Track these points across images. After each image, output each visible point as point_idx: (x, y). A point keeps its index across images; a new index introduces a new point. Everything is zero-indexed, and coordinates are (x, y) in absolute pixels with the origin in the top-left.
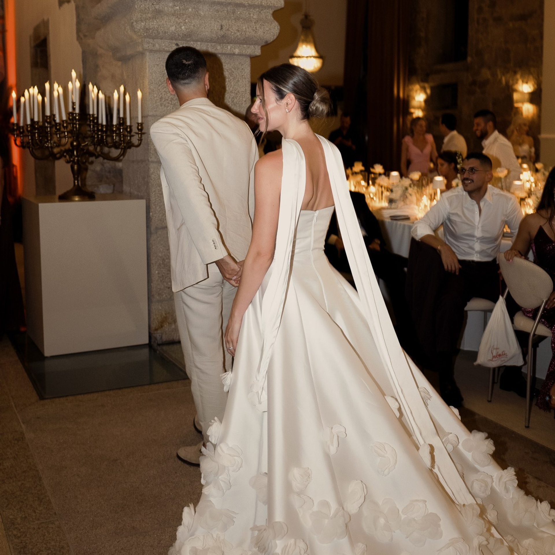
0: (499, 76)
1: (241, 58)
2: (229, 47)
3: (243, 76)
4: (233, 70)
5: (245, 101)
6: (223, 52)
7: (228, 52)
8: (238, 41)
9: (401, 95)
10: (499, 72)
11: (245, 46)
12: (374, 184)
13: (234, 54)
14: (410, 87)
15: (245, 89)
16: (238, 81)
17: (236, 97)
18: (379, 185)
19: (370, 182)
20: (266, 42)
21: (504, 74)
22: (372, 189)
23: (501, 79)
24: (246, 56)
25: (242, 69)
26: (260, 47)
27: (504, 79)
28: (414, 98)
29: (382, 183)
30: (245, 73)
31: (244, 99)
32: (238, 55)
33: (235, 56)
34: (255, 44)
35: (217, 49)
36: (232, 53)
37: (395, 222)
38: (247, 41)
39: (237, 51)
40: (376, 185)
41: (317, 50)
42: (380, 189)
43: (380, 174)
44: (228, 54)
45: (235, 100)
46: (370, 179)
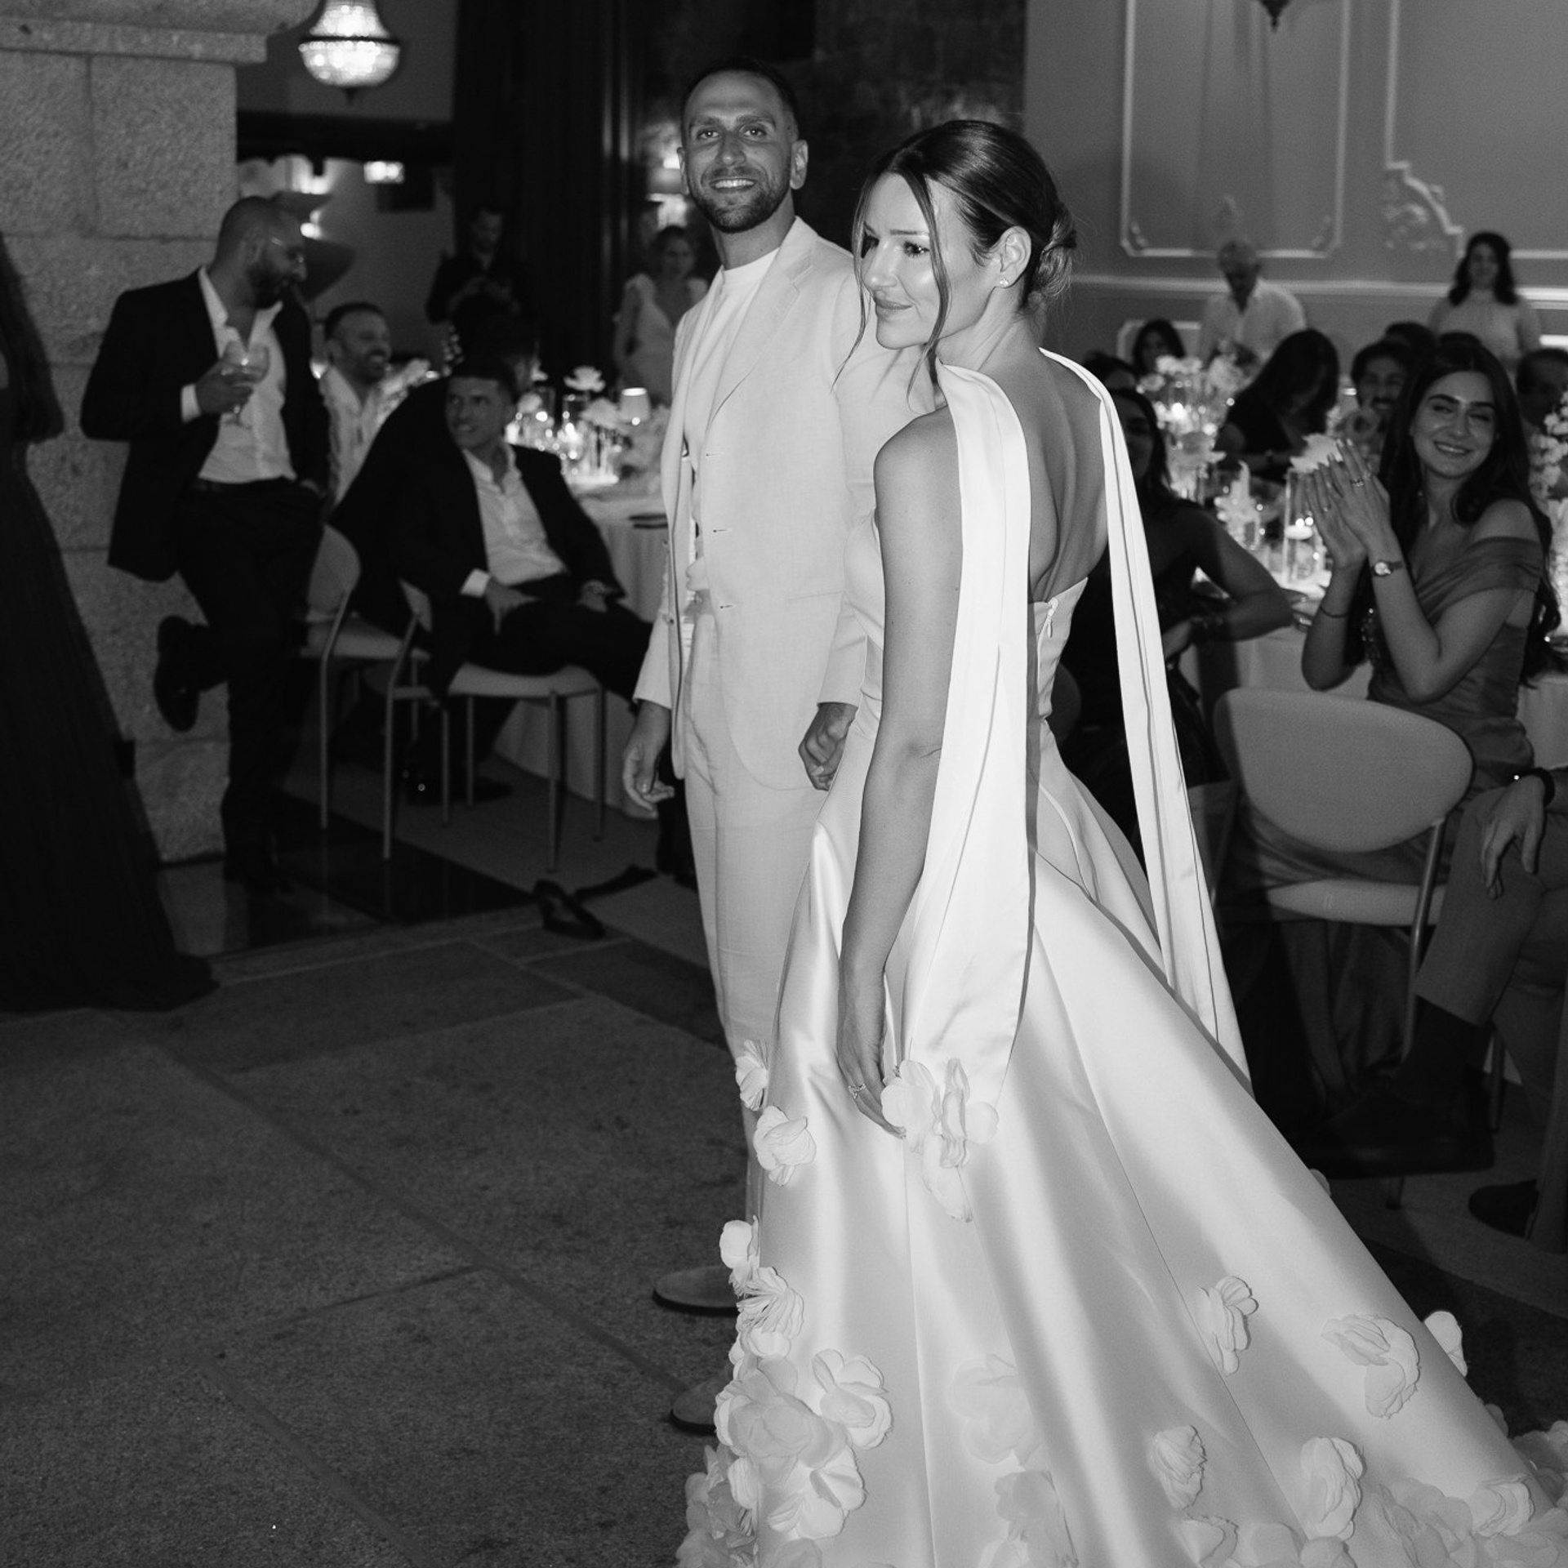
0: (905, 107)
1: (208, 67)
2: (175, 38)
3: (213, 120)
4: (186, 103)
5: (221, 193)
6: (159, 52)
7: (173, 51)
8: (203, 21)
9: (624, 152)
10: (902, 93)
11: (221, 36)
12: (575, 419)
13: (189, 59)
14: (651, 130)
15: (222, 160)
16: (201, 134)
17: (195, 182)
18: (590, 423)
19: (566, 415)
20: (283, 25)
21: (916, 101)
22: (571, 435)
23: (909, 114)
24: (223, 63)
25: (213, 100)
26: (263, 38)
27: (916, 113)
28: (660, 162)
29: (599, 420)
30: (221, 112)
31: (218, 187)
32: (200, 61)
33: (192, 65)
34: (252, 31)
35: (138, 44)
36: (184, 54)
37: (645, 533)
38: (228, 23)
39: (197, 49)
40: (582, 425)
41: (383, 19)
42: (593, 436)
43: (594, 395)
44: (171, 59)
45: (193, 190)
46: (566, 406)
